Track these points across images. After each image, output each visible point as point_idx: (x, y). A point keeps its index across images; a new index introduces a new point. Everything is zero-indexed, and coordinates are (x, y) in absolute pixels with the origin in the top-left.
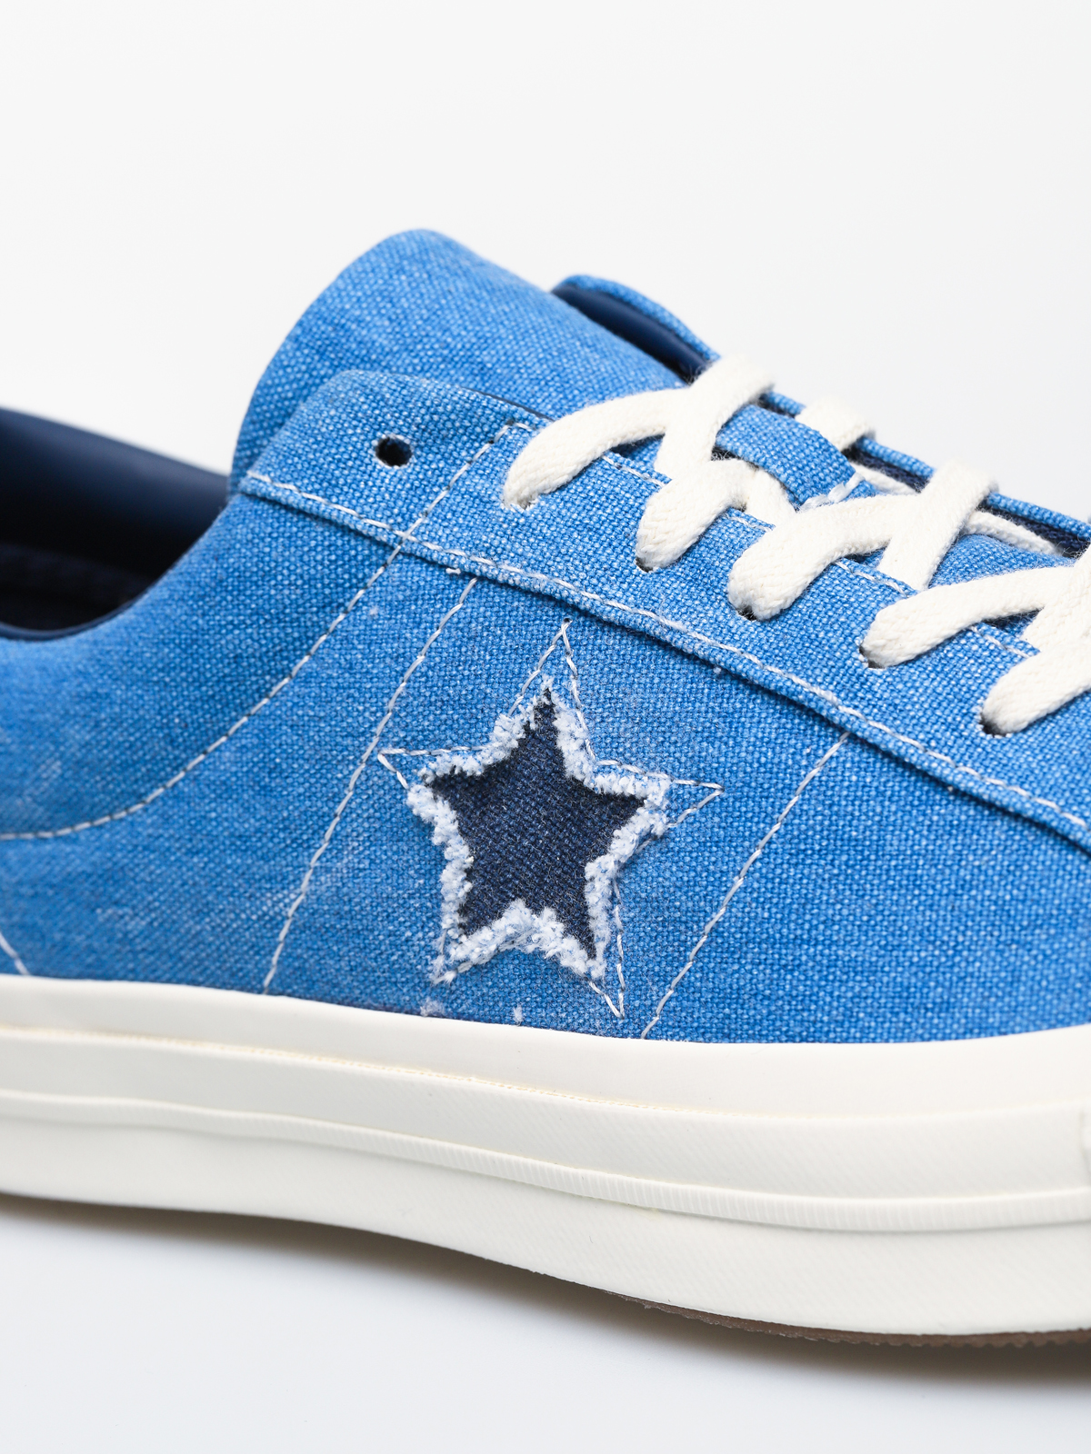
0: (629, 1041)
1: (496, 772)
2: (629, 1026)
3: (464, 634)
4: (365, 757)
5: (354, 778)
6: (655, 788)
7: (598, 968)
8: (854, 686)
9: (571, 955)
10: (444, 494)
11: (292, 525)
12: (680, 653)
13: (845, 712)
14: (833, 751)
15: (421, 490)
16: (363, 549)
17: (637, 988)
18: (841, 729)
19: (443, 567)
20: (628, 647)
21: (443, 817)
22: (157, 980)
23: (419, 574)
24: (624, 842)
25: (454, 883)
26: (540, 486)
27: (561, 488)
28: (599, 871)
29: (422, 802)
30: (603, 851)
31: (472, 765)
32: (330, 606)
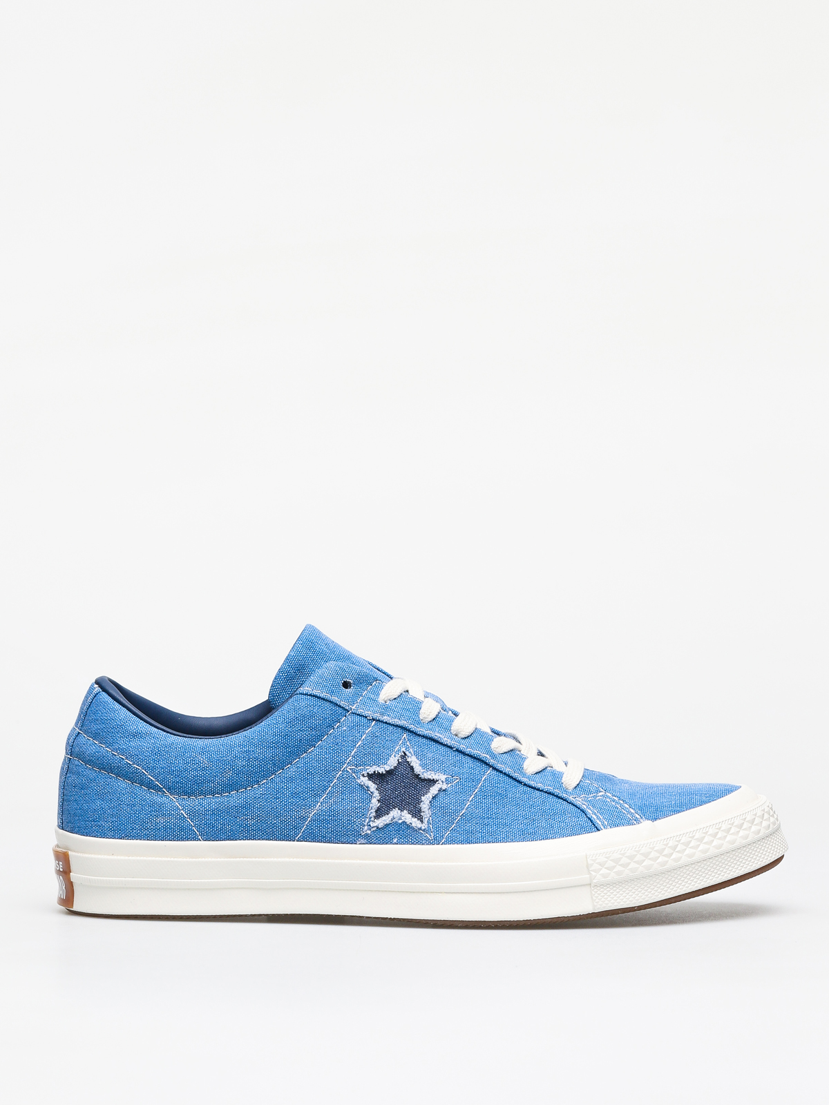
0: (435, 846)
1: (390, 773)
2: (436, 841)
3: (373, 735)
4: (342, 769)
5: (338, 775)
6: (443, 777)
7: (424, 826)
8: (493, 756)
9: (415, 823)
10: (361, 698)
11: (320, 703)
12: (441, 744)
13: (492, 762)
14: (489, 772)
15: (357, 695)
16: (340, 711)
17: (437, 829)
18: (491, 766)
19: (366, 717)
20: (424, 740)
21: (372, 786)
22: (255, 839)
23: (357, 719)
24: (434, 790)
25: (375, 803)
26: (389, 698)
27: (395, 699)
28: (426, 800)
29: (365, 781)
30: (426, 793)
31: (382, 770)
32: (331, 726)
